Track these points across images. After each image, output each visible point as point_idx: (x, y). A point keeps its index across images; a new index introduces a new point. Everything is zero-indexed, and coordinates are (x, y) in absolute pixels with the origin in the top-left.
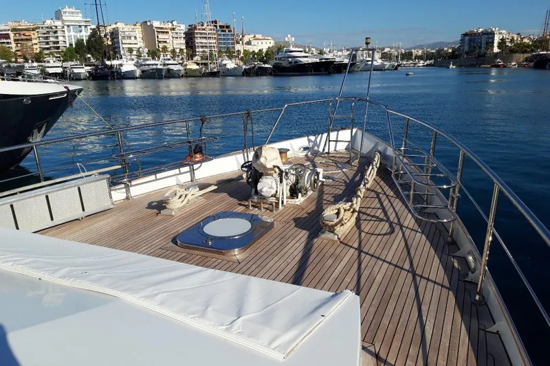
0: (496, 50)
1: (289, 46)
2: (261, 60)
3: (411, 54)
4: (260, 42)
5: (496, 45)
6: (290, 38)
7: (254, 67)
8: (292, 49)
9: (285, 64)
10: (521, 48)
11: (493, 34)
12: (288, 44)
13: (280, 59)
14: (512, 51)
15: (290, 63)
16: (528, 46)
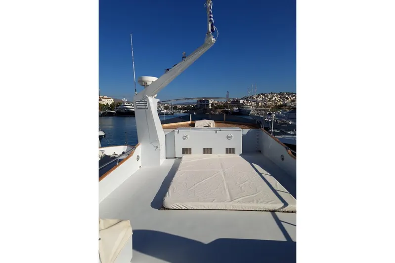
0: (210, 107)
1: (124, 103)
2: (109, 108)
3: (177, 107)
4: (106, 100)
5: (210, 105)
6: (125, 100)
7: (105, 112)
8: (125, 104)
9: (123, 111)
10: (219, 107)
11: (208, 101)
12: (124, 102)
13: (120, 109)
14: (216, 108)
15: (125, 110)
16: (222, 106)
